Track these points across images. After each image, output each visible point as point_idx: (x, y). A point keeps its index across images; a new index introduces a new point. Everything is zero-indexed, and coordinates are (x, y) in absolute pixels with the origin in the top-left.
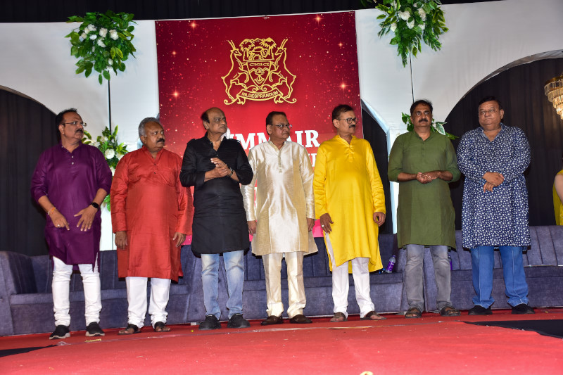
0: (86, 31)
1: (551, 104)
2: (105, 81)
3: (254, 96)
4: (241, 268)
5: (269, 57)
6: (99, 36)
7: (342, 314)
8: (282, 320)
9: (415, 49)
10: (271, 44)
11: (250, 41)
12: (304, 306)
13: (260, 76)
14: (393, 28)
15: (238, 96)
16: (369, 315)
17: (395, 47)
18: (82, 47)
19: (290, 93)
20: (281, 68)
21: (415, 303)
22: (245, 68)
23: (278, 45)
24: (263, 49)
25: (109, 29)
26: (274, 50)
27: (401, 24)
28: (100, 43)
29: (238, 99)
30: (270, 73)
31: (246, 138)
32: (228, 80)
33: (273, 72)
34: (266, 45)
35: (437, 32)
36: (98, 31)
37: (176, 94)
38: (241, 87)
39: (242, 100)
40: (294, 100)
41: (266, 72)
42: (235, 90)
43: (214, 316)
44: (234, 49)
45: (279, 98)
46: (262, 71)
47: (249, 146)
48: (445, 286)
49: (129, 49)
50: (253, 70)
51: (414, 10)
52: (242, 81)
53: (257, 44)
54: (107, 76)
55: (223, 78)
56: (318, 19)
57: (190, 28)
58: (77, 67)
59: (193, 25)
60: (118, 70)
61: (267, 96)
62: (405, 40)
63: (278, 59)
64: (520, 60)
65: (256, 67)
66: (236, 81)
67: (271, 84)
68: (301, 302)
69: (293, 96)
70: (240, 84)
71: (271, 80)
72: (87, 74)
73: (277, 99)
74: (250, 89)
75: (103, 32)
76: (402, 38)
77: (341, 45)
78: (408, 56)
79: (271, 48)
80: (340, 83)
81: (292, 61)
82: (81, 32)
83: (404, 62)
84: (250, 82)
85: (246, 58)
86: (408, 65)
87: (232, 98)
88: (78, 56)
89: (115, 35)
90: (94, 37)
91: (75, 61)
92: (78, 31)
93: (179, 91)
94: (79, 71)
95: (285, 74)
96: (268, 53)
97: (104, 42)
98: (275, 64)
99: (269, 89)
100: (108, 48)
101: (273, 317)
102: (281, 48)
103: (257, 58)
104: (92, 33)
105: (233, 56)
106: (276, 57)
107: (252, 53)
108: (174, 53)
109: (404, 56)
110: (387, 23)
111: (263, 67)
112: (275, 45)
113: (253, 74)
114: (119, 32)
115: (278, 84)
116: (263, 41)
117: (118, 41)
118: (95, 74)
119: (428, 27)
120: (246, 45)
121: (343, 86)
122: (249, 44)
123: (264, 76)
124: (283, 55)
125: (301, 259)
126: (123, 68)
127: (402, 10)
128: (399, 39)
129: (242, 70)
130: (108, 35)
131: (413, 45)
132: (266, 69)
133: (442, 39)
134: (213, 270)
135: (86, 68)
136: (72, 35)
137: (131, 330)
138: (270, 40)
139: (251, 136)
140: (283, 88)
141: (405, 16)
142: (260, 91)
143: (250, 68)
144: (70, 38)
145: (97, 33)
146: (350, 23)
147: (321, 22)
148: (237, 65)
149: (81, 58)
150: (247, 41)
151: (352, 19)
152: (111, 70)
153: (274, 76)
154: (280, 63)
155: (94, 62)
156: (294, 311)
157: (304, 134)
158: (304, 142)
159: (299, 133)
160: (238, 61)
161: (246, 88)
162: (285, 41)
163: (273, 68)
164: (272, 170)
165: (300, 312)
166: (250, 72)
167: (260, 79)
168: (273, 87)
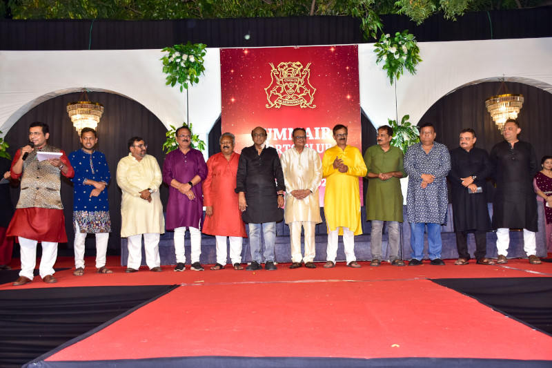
0: (174, 56)
2: (185, 90)
3: (287, 102)
4: (273, 232)
5: (298, 75)
6: (182, 60)
7: (332, 263)
9: (399, 73)
10: (299, 66)
11: (285, 64)
12: (314, 257)
13: (291, 88)
14: (385, 58)
15: (275, 102)
16: (351, 263)
17: (386, 71)
18: (171, 66)
19: (311, 101)
20: (306, 83)
21: (376, 256)
22: (281, 82)
23: (304, 67)
24: (293, 70)
25: (189, 55)
26: (302, 70)
27: (390, 55)
28: (182, 65)
29: (276, 104)
30: (298, 87)
31: (280, 131)
32: (269, 91)
33: (300, 86)
34: (296, 67)
35: (414, 62)
36: (181, 56)
37: (233, 100)
38: (278, 96)
39: (278, 105)
40: (314, 106)
41: (295, 86)
42: (274, 98)
43: (256, 262)
44: (274, 69)
45: (304, 104)
46: (292, 85)
47: (282, 137)
48: (395, 246)
49: (200, 68)
50: (287, 84)
51: (399, 46)
52: (278, 92)
53: (289, 66)
54: (186, 86)
55: (266, 89)
56: (332, 49)
57: (244, 54)
58: (167, 81)
59: (246, 52)
60: (194, 83)
61: (295, 102)
62: (393, 67)
63: (304, 77)
64: (470, 83)
65: (288, 82)
66: (275, 92)
67: (299, 94)
68: (312, 254)
69: (313, 103)
70: (277, 94)
71: (299, 92)
72: (173, 85)
73: (303, 105)
74: (284, 98)
75: (185, 57)
76: (391, 65)
77: (347, 68)
78: (394, 78)
79: (299, 69)
80: (346, 95)
81: (314, 77)
82: (170, 57)
83: (391, 82)
84: (284, 93)
85: (282, 76)
86: (394, 84)
87: (271, 103)
88: (167, 72)
89: (192, 59)
90: (178, 60)
91: (165, 76)
92: (168, 56)
93: (235, 98)
94: (168, 84)
95: (308, 87)
96: (297, 73)
97: (185, 63)
98: (302, 80)
99: (297, 98)
100: (187, 68)
101: (296, 263)
102: (306, 69)
103: (289, 76)
104: (178, 58)
105: (273, 74)
106: (302, 75)
107: (286, 72)
108: (232, 71)
109: (391, 77)
110: (380, 55)
111: (293, 82)
112: (302, 67)
113: (286, 87)
114: (196, 57)
115: (303, 94)
116: (294, 64)
117: (194, 63)
118: (178, 85)
119: (408, 58)
120: (282, 67)
121: (349, 97)
122: (284, 65)
123: (294, 88)
124: (308, 74)
125: (314, 226)
126: (197, 81)
127: (391, 46)
128: (388, 66)
129: (279, 84)
130: (188, 59)
131: (398, 70)
132: (295, 83)
133: (418, 67)
134: (256, 233)
135: (172, 81)
136: (164, 58)
137: (218, 267)
138: (298, 63)
139: (284, 130)
140: (307, 98)
141: (393, 50)
142: (291, 99)
143: (285, 83)
144: (162, 61)
145: (180, 57)
146: (355, 52)
147: (335, 52)
148: (275, 79)
149: (169, 74)
150: (282, 63)
151: (356, 50)
152: (188, 82)
153: (301, 89)
154: (305, 79)
155: (178, 77)
157: (320, 130)
158: (320, 135)
159: (317, 129)
160: (276, 77)
161: (281, 97)
162: (309, 64)
163: (300, 83)
164: (295, 167)
165: (311, 261)
166: (284, 85)
167: (291, 91)
168: (300, 96)
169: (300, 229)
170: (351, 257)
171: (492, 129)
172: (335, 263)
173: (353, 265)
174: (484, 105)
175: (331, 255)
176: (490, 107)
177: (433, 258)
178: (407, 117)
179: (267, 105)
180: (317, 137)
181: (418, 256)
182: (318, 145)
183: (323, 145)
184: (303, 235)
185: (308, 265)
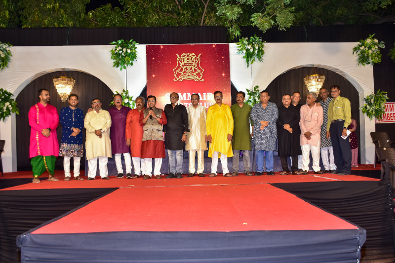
0: (118, 49)
1: (306, 86)
3: (186, 77)
5: (193, 61)
6: (123, 52)
8: (195, 175)
9: (252, 60)
12: (203, 170)
13: (189, 69)
14: (245, 52)
15: (179, 77)
16: (226, 174)
17: (245, 60)
18: (116, 55)
19: (201, 77)
20: (198, 66)
22: (183, 66)
23: (197, 57)
24: (190, 58)
25: (127, 49)
26: (195, 58)
27: (248, 50)
28: (123, 54)
29: (180, 78)
30: (193, 68)
31: (182, 95)
35: (262, 54)
36: (122, 49)
37: (154, 76)
38: (181, 74)
39: (181, 79)
40: (203, 80)
41: (192, 68)
42: (178, 75)
43: (172, 173)
44: (179, 57)
45: (197, 79)
49: (133, 56)
50: (186, 66)
51: (253, 45)
52: (181, 71)
53: (188, 56)
54: (124, 67)
55: (174, 70)
56: (214, 46)
57: (160, 48)
58: (113, 64)
59: (162, 47)
60: (130, 66)
61: (191, 77)
62: (249, 56)
63: (197, 62)
65: (187, 65)
66: (179, 71)
67: (194, 73)
69: (202, 78)
71: (194, 71)
72: (117, 67)
74: (185, 75)
75: (124, 50)
77: (223, 57)
79: (194, 57)
80: (222, 73)
81: (202, 63)
82: (116, 50)
83: (248, 66)
84: (185, 72)
85: (183, 61)
86: (250, 67)
87: (177, 78)
88: (114, 59)
89: (129, 51)
90: (121, 52)
91: (112, 61)
92: (114, 49)
93: (155, 75)
94: (114, 66)
95: (199, 68)
96: (193, 60)
97: (124, 54)
98: (196, 64)
99: (192, 75)
100: (126, 56)
102: (198, 57)
103: (188, 62)
104: (120, 50)
105: (178, 60)
106: (196, 61)
107: (186, 59)
108: (153, 59)
109: (248, 63)
110: (242, 50)
111: (190, 65)
112: (195, 56)
114: (131, 50)
115: (196, 73)
116: (191, 55)
117: (130, 53)
118: (120, 67)
119: (258, 52)
120: (183, 56)
121: (223, 75)
123: (191, 69)
124: (199, 61)
125: (203, 152)
126: (132, 64)
127: (248, 44)
128: (247, 56)
133: (263, 57)
134: (172, 156)
135: (117, 64)
136: (112, 51)
138: (193, 54)
139: (185, 94)
140: (199, 75)
141: (249, 47)
142: (189, 75)
143: (185, 66)
145: (122, 50)
146: (227, 48)
147: (215, 47)
148: (179, 64)
149: (115, 61)
150: (184, 54)
151: (228, 46)
152: (126, 65)
153: (195, 69)
154: (198, 64)
155: (120, 62)
157: (207, 94)
158: (207, 98)
159: (204, 94)
160: (180, 62)
161: (183, 74)
162: (200, 55)
163: (194, 66)
164: (192, 117)
165: (201, 172)
166: (185, 67)
167: (189, 71)
168: (194, 74)
169: (195, 154)
170: (226, 171)
172: (216, 174)
173: (228, 175)
174: (303, 80)
175: (214, 170)
176: (306, 82)
177: (268, 171)
178: (257, 87)
179: (174, 79)
180: (205, 99)
181: (260, 170)
182: (205, 103)
183: (208, 103)
184: (196, 158)
185: (200, 175)
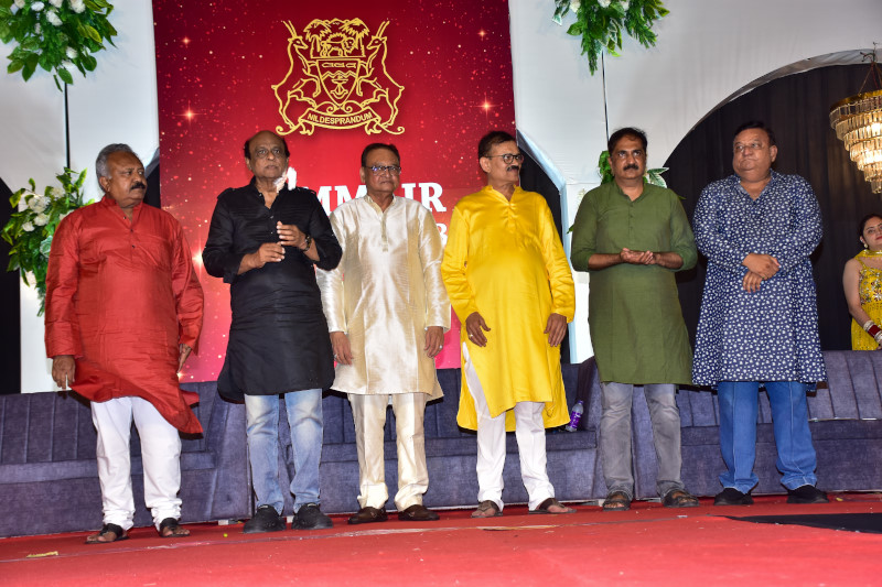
1: (841, 144)
3: (330, 120)
4: (317, 422)
5: (357, 52)
6: (48, 5)
7: (493, 504)
8: (385, 515)
9: (611, 43)
10: (359, 29)
11: (323, 23)
12: (424, 489)
13: (340, 85)
14: (575, 6)
15: (301, 121)
16: (544, 506)
17: (577, 40)
18: (17, 22)
19: (393, 117)
20: (377, 73)
21: (618, 483)
22: (314, 70)
23: (373, 32)
24: (346, 38)
26: (366, 40)
28: (51, 17)
29: (303, 125)
30: (358, 81)
32: (283, 92)
33: (363, 79)
34: (352, 31)
35: (649, 15)
37: (189, 115)
38: (307, 105)
39: (308, 127)
40: (401, 130)
41: (351, 79)
42: (296, 109)
43: (271, 507)
44: (295, 36)
45: (374, 125)
46: (343, 76)
48: (671, 454)
50: (329, 74)
52: (308, 94)
53: (335, 29)
54: (67, 77)
55: (275, 87)
58: (10, 62)
61: (351, 120)
62: (595, 28)
63: (372, 56)
64: (790, 67)
65: (333, 70)
66: (298, 94)
67: (360, 100)
68: (420, 483)
69: (398, 122)
70: (304, 99)
71: (360, 93)
72: (27, 75)
73: (371, 126)
74: (323, 109)
76: (590, 24)
77: (482, 34)
78: (598, 55)
79: (360, 36)
80: (480, 100)
81: (397, 60)
83: (592, 66)
84: (323, 97)
85: (316, 54)
86: (598, 72)
87: (290, 123)
88: (9, 39)
89: (78, 5)
90: (38, 6)
91: (4, 50)
93: (194, 109)
94: (12, 71)
95: (384, 82)
96: (355, 46)
97: (59, 15)
98: (368, 65)
99: (356, 108)
100: (67, 28)
101: (369, 509)
102: (378, 36)
103: (334, 53)
105: (293, 49)
106: (368, 53)
107: (326, 45)
108: (186, 41)
109: (592, 55)
111: (345, 70)
112: (366, 31)
113: (328, 81)
115: (373, 100)
116: (346, 24)
117: (84, 15)
118: (40, 76)
119: (634, 6)
120: (315, 31)
121: (486, 106)
122: (321, 27)
123: (348, 85)
124: (382, 49)
125: (422, 406)
126: (92, 65)
128: (585, 26)
129: (308, 74)
130: (66, 3)
131: (609, 37)
132: (351, 73)
133: (658, 27)
134: (268, 424)
135: (25, 65)
137: (111, 535)
138: (357, 22)
140: (381, 108)
142: (340, 112)
143: (323, 71)
148: (298, 64)
149: (13, 46)
150: (317, 22)
152: (71, 68)
153: (365, 86)
154: (376, 63)
155: (39, 53)
156: (407, 498)
157: (417, 189)
159: (409, 187)
160: (302, 57)
161: (315, 107)
162: (385, 25)
163: (363, 72)
164: (372, 245)
165: (419, 501)
166: (322, 78)
167: (341, 92)
168: (363, 105)
171: (848, 182)
172: (501, 506)
173: (551, 509)
174: (826, 121)
175: (490, 487)
176: (840, 126)
179: (279, 129)
181: (741, 480)
